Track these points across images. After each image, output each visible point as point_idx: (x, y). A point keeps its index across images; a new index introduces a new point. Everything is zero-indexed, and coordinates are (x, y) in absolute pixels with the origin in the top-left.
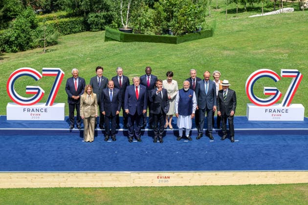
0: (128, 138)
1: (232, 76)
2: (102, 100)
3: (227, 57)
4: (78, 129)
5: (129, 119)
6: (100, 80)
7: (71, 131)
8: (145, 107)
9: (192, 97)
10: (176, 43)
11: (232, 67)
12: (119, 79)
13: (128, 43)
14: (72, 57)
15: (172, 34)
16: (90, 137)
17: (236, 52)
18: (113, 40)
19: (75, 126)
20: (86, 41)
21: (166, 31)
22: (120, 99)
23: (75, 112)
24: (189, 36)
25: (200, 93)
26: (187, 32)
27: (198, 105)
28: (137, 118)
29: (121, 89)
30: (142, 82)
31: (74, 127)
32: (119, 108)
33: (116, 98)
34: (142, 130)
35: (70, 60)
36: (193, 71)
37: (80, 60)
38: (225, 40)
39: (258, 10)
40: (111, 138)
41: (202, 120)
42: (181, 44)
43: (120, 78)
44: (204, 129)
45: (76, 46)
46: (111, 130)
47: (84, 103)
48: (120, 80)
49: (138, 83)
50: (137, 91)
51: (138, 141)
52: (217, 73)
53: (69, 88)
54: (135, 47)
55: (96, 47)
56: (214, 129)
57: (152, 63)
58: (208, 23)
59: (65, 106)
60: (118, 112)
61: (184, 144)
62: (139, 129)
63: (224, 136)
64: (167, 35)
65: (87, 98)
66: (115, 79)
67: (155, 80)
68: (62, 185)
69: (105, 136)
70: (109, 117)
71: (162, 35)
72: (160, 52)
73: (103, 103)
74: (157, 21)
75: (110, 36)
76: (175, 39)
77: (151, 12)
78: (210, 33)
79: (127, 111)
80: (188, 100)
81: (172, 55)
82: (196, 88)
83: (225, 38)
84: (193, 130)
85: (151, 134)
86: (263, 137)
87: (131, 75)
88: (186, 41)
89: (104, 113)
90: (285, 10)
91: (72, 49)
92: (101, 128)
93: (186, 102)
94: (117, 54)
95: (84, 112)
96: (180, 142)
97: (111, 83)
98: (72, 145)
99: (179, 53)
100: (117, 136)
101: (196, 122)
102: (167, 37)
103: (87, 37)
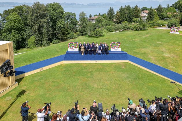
0: (90, 54)
1: (108, 43)
2: (85, 48)
3: (107, 40)
10: (98, 38)
16: (83, 54)
21: (96, 35)
25: (102, 46)
27: (102, 48)
28: (91, 51)
30: (92, 44)
31: (80, 52)
33: (88, 47)
35: (79, 41)
36: (101, 43)
37: (81, 41)
39: (112, 32)
40: (87, 54)
45: (80, 38)
47: (82, 48)
50: (91, 46)
52: (105, 43)
53: (79, 45)
54: (91, 38)
55: (84, 38)
58: (104, 34)
63: (107, 54)
66: (87, 44)
67: (94, 44)
68: (78, 63)
72: (95, 39)
74: (95, 34)
75: (86, 36)
77: (93, 32)
78: (104, 36)
79: (89, 49)
81: (97, 40)
82: (102, 45)
83: (107, 37)
85: (93, 54)
86: (114, 54)
88: (100, 37)
89: (85, 50)
90: (117, 32)
92: (85, 53)
93: (100, 48)
94: (88, 40)
95: (82, 50)
97: (86, 45)
101: (102, 51)
102: (96, 37)
103: (82, 37)
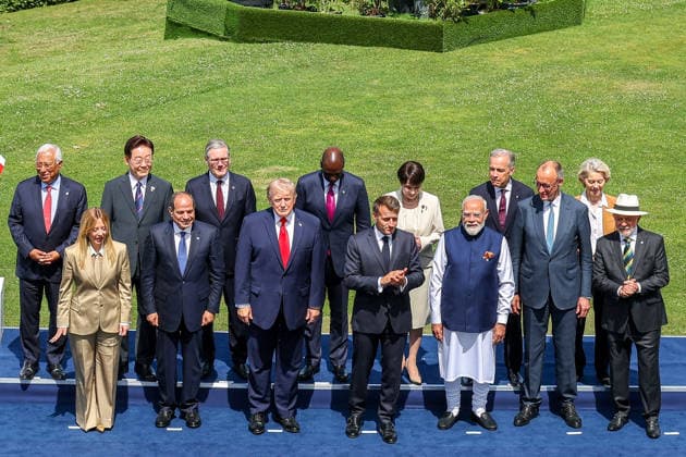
0: (249, 416)
1: (656, 179)
3: (635, 103)
4: (53, 382)
5: (253, 343)
6: (143, 190)
7: (24, 387)
8: (313, 298)
9: (495, 260)
10: (438, 48)
11: (657, 143)
12: (214, 187)
13: (256, 47)
14: (38, 95)
15: (425, 11)
17: (673, 85)
18: (196, 32)
19: (43, 366)
20: (92, 34)
22: (218, 266)
23: (45, 313)
24: (492, 21)
26: (483, 7)
29: (222, 226)
30: (303, 201)
31: (36, 371)
32: (213, 298)
33: (204, 262)
34: (302, 386)
35: (31, 110)
37: (67, 110)
38: (627, 40)
40: (183, 416)
41: (533, 351)
42: (458, 52)
43: (220, 183)
44: (544, 388)
45: (55, 53)
46: (179, 384)
47: (77, 279)
48: (219, 191)
49: (290, 203)
50: (284, 234)
51: (288, 428)
53: (22, 217)
54: (282, 60)
55: (130, 59)
56: (581, 388)
57: (346, 123)
59: (6, 289)
60: (207, 315)
61: (467, 444)
62: (288, 384)
63: (620, 415)
64: (405, 18)
65: (88, 261)
66: (198, 187)
69: (157, 409)
70: (174, 337)
71: (388, 18)
72: (376, 82)
73: (150, 281)
75: (184, 17)
76: (438, 31)
79: (245, 311)
80: (479, 270)
81: (422, 94)
83: (630, 31)
84: (500, 388)
87: (263, 171)
88: (477, 40)
89: (153, 317)
91: (39, 66)
92: (141, 378)
94: (212, 88)
96: (448, 434)
97: (184, 202)
98: (26, 441)
99: (449, 86)
100: (204, 410)
102: (405, 25)
103: (97, 21)
